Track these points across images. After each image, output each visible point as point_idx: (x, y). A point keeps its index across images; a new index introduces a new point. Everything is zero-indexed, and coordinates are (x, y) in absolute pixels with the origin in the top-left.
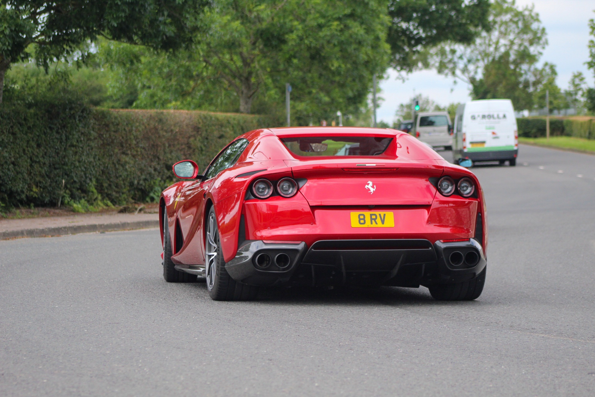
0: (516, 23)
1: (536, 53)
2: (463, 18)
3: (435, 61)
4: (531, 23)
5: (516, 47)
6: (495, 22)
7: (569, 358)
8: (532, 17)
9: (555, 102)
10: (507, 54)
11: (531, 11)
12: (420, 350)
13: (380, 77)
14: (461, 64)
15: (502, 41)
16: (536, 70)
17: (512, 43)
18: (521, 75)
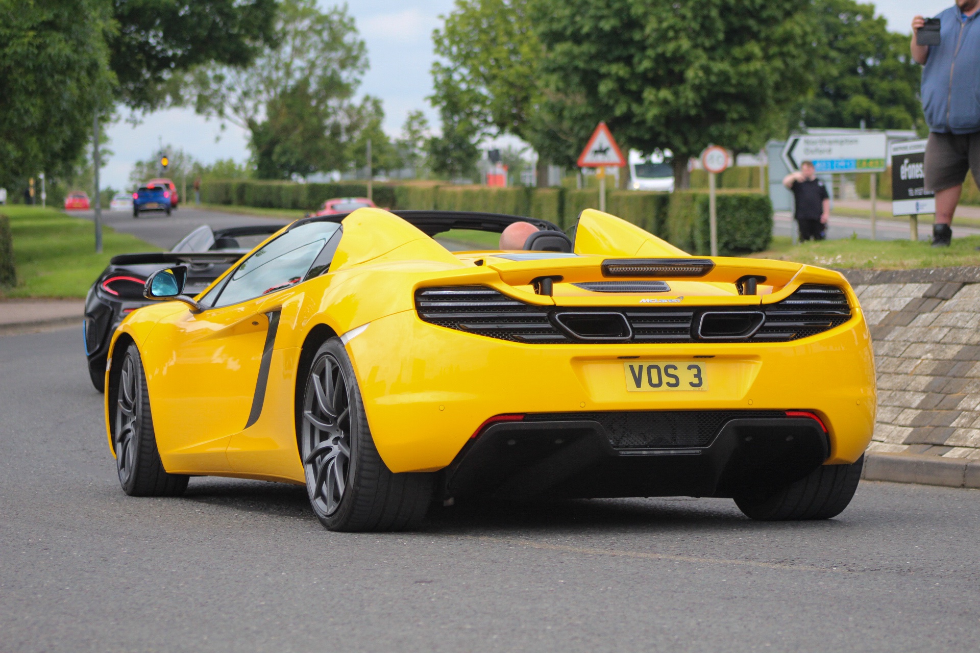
0: (319, 33)
1: (350, 80)
2: (234, 26)
3: (190, 93)
4: (343, 35)
5: (318, 72)
6: (285, 34)
7: (387, 559)
8: (344, 25)
9: (382, 159)
10: (305, 83)
11: (342, 14)
12: (155, 550)
13: (104, 119)
14: (233, 98)
15: (298, 63)
16: (351, 107)
17: (312, 65)
18: (326, 115)
